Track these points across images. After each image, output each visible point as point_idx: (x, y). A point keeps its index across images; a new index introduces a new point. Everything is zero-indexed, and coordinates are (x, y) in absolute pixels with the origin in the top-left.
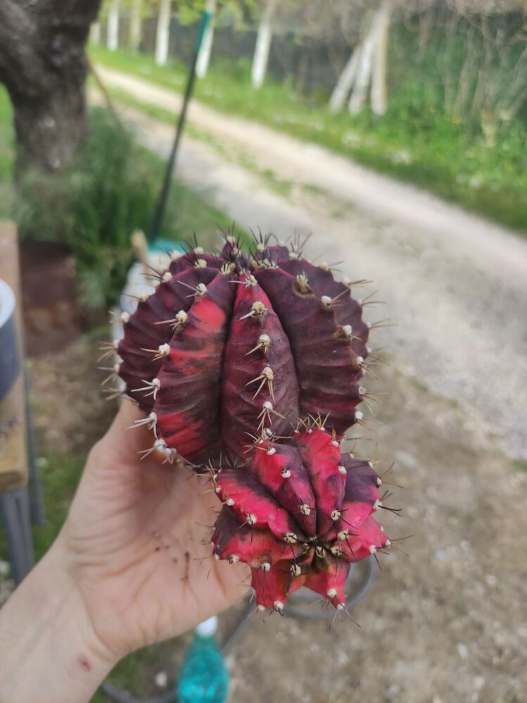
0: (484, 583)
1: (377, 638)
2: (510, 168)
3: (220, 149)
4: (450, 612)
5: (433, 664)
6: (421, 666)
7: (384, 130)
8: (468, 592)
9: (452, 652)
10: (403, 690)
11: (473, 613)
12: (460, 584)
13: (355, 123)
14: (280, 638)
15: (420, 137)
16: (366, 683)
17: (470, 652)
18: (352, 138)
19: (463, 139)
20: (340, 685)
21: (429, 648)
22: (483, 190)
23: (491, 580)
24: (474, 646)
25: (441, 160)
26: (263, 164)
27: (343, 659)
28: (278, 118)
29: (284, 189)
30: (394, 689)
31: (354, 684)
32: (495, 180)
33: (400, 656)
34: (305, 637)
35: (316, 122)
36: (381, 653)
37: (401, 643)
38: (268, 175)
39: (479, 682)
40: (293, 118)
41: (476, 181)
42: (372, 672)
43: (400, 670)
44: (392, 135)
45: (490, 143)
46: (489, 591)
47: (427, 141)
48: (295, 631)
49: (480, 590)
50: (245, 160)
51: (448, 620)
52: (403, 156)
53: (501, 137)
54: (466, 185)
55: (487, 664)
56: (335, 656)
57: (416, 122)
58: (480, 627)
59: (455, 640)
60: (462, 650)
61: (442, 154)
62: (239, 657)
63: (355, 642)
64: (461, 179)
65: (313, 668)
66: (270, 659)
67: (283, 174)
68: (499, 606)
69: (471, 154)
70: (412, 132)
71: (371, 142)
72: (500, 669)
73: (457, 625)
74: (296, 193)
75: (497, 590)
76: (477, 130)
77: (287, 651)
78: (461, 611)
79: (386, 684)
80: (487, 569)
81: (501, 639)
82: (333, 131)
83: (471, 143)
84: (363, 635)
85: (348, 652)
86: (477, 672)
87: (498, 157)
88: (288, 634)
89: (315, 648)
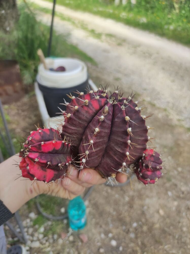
0: (177, 170)
1: (139, 191)
2: (185, 20)
3: (74, 23)
4: (165, 180)
5: (159, 198)
6: (155, 199)
7: (136, 10)
8: (171, 173)
9: (166, 194)
10: (148, 208)
11: (173, 180)
12: (169, 171)
13: (125, 8)
14: (104, 193)
15: (150, 11)
16: (135, 206)
17: (172, 193)
18: (124, 14)
19: (166, 11)
20: (126, 208)
21: (158, 193)
22: (175, 30)
23: (180, 169)
24: (174, 191)
25: (158, 20)
26: (90, 27)
27: (127, 199)
28: (95, 9)
29: (98, 36)
30: (145, 208)
31: (131, 207)
32: (179, 26)
33: (148, 197)
34: (113, 193)
35: (110, 10)
36: (140, 196)
37: (148, 192)
38: (93, 32)
39: (176, 203)
40: (101, 9)
41: (172, 27)
42: (137, 202)
43: (148, 201)
44: (139, 12)
45: (177, 11)
46: (179, 173)
47: (153, 13)
48: (109, 190)
49: (176, 173)
50: (83, 26)
51: (164, 183)
52: (144, 20)
53: (180, 8)
54: (168, 29)
55: (178, 197)
56: (124, 198)
57: (148, 6)
58: (176, 185)
59: (167, 190)
60: (170, 193)
61: (158, 17)
62: (90, 201)
63: (131, 193)
64: (166, 27)
65: (116, 203)
66: (101, 201)
67: (98, 31)
68: (183, 177)
69: (170, 16)
70: (147, 10)
71: (131, 16)
72: (184, 198)
73: (168, 185)
74: (103, 37)
75: (182, 172)
76: (172, 7)
77: (107, 198)
78: (169, 180)
79: (143, 206)
80: (178, 165)
81: (184, 188)
82: (116, 12)
83: (170, 12)
84: (134, 191)
85: (129, 196)
86: (175, 200)
87: (180, 17)
88: (107, 192)
89: (117, 196)
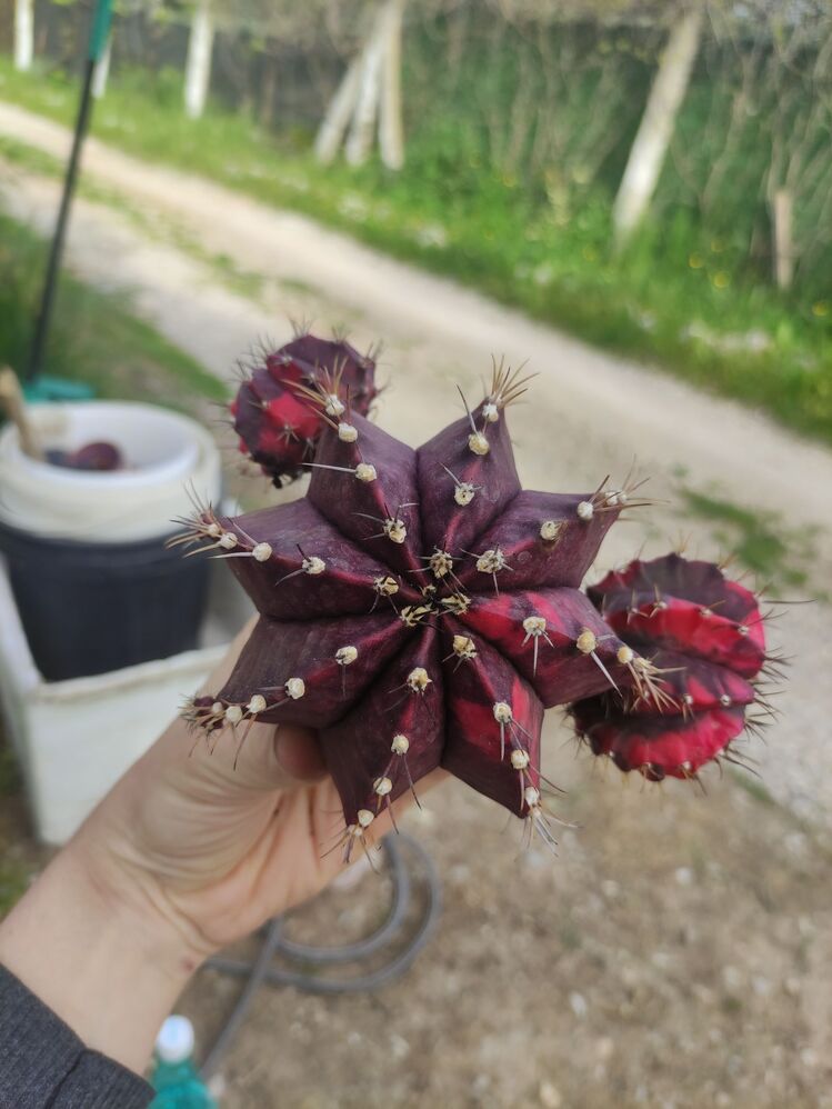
0: (600, 893)
1: (450, 1006)
2: (590, 256)
3: (138, 219)
4: (556, 946)
5: (537, 1031)
6: (518, 1038)
7: (402, 193)
8: (579, 911)
9: (563, 1007)
10: (495, 1080)
11: (589, 944)
12: (568, 902)
13: (357, 181)
14: (297, 1030)
15: (458, 207)
16: (439, 1080)
17: (588, 1001)
18: (354, 204)
19: (522, 211)
20: (399, 1091)
21: (529, 1008)
22: (555, 289)
23: (610, 888)
24: (593, 992)
25: (492, 242)
26: (212, 244)
27: (400, 1048)
28: (233, 169)
29: (248, 284)
30: (483, 1082)
31: (420, 1085)
32: (570, 275)
33: (489, 1028)
34: (339, 1024)
35: (294, 178)
36: (458, 1029)
37: (487, 1008)
38: (223, 263)
39: (605, 1047)
40: (257, 171)
41: (544, 274)
42: (447, 1061)
43: (490, 1050)
44: (415, 203)
45: (560, 217)
46: (610, 905)
47: (469, 213)
48: (321, 1016)
49: (596, 905)
50: (184, 239)
51: (554, 960)
52: (434, 235)
53: (576, 209)
54: (529, 282)
55: (613, 1017)
56: (386, 1045)
57: (451, 183)
58: (599, 963)
59: (565, 989)
60: (578, 1003)
61: (491, 232)
62: (231, 1076)
63: (417, 1018)
64: (521, 272)
65: (354, 1071)
66: (284, 1070)
67: (247, 262)
68: (625, 926)
69: (533, 234)
70: (446, 198)
71: (384, 213)
72: (635, 1021)
73: (568, 965)
74: (271, 293)
75: (619, 903)
76: (540, 197)
77: (309, 1052)
78: (571, 943)
79: (469, 1076)
80: (602, 871)
81: (631, 975)
82: (324, 191)
83: (534, 216)
84: (427, 1003)
85: (407, 1036)
86: (599, 1031)
87: (573, 240)
88: (309, 1024)
89: (355, 1038)
